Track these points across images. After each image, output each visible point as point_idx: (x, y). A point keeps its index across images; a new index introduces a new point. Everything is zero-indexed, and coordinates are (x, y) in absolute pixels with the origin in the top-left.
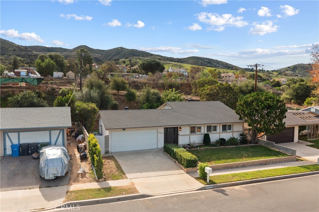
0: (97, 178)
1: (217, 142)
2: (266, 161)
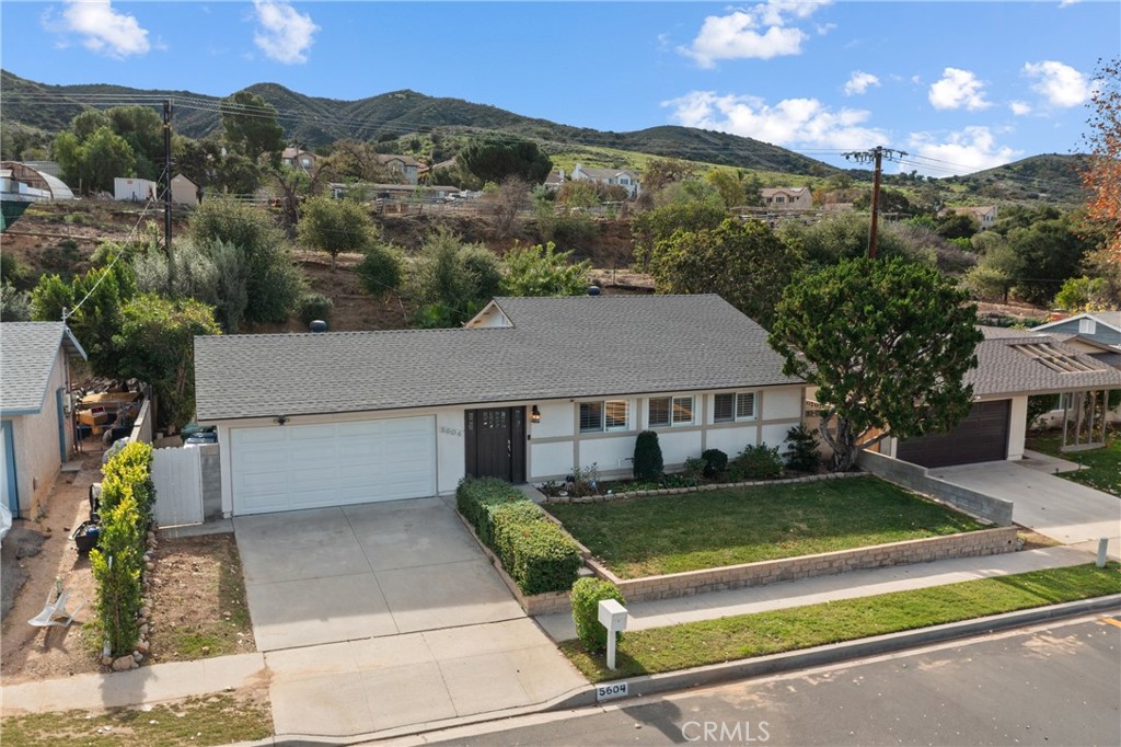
0: (107, 651)
1: (692, 464)
2: (884, 554)
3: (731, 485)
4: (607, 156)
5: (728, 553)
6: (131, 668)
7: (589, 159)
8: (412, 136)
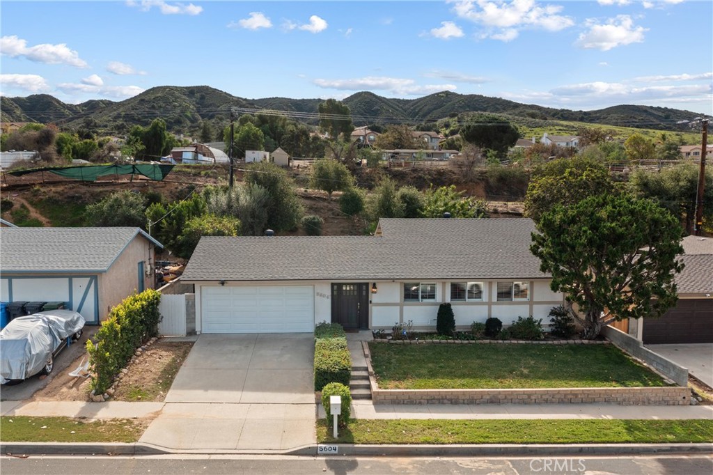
0: (93, 392)
1: (477, 326)
3: (501, 341)
4: (574, 127)
5: (459, 382)
6: (101, 401)
7: (560, 130)
8: (446, 119)
